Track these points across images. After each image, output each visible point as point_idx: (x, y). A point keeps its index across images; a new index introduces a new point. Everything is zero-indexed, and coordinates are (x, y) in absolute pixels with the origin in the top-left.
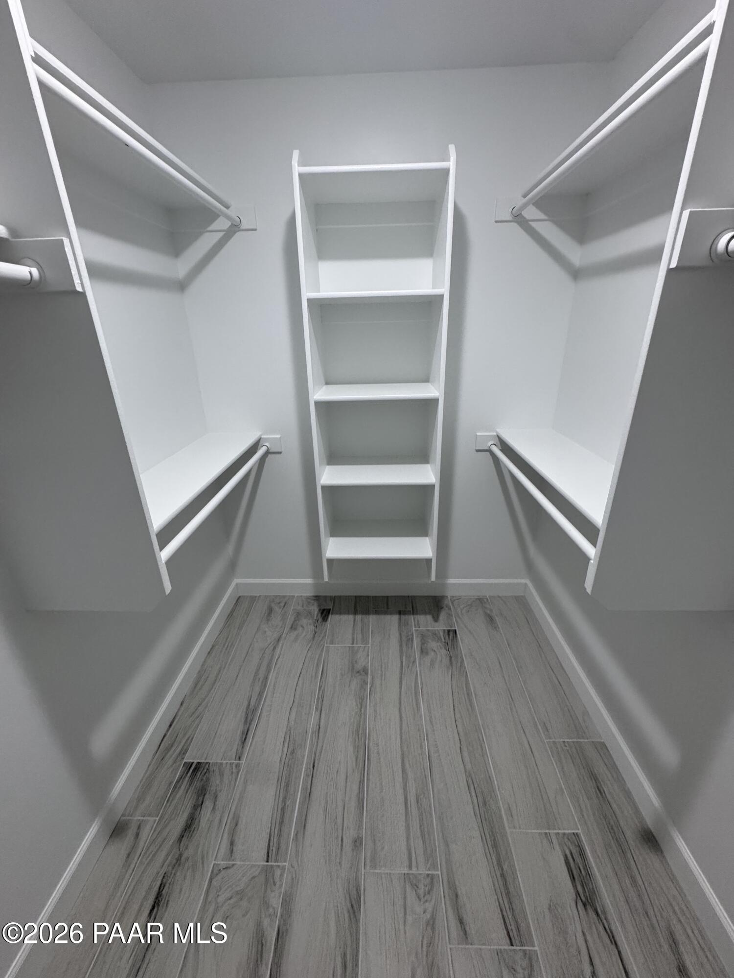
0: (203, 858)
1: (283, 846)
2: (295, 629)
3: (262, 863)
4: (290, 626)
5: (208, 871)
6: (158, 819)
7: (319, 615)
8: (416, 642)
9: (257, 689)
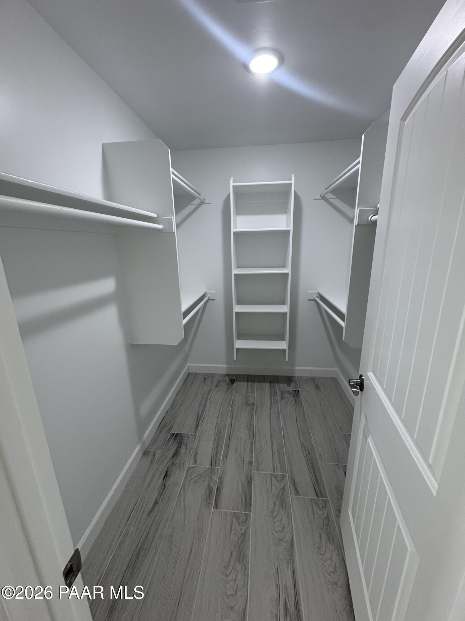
0: (183, 463)
1: (218, 462)
2: (218, 387)
3: (209, 467)
4: (215, 385)
5: (186, 468)
6: (162, 451)
7: (230, 382)
8: (279, 394)
9: (201, 408)
